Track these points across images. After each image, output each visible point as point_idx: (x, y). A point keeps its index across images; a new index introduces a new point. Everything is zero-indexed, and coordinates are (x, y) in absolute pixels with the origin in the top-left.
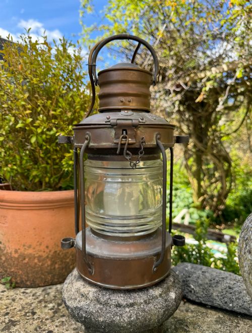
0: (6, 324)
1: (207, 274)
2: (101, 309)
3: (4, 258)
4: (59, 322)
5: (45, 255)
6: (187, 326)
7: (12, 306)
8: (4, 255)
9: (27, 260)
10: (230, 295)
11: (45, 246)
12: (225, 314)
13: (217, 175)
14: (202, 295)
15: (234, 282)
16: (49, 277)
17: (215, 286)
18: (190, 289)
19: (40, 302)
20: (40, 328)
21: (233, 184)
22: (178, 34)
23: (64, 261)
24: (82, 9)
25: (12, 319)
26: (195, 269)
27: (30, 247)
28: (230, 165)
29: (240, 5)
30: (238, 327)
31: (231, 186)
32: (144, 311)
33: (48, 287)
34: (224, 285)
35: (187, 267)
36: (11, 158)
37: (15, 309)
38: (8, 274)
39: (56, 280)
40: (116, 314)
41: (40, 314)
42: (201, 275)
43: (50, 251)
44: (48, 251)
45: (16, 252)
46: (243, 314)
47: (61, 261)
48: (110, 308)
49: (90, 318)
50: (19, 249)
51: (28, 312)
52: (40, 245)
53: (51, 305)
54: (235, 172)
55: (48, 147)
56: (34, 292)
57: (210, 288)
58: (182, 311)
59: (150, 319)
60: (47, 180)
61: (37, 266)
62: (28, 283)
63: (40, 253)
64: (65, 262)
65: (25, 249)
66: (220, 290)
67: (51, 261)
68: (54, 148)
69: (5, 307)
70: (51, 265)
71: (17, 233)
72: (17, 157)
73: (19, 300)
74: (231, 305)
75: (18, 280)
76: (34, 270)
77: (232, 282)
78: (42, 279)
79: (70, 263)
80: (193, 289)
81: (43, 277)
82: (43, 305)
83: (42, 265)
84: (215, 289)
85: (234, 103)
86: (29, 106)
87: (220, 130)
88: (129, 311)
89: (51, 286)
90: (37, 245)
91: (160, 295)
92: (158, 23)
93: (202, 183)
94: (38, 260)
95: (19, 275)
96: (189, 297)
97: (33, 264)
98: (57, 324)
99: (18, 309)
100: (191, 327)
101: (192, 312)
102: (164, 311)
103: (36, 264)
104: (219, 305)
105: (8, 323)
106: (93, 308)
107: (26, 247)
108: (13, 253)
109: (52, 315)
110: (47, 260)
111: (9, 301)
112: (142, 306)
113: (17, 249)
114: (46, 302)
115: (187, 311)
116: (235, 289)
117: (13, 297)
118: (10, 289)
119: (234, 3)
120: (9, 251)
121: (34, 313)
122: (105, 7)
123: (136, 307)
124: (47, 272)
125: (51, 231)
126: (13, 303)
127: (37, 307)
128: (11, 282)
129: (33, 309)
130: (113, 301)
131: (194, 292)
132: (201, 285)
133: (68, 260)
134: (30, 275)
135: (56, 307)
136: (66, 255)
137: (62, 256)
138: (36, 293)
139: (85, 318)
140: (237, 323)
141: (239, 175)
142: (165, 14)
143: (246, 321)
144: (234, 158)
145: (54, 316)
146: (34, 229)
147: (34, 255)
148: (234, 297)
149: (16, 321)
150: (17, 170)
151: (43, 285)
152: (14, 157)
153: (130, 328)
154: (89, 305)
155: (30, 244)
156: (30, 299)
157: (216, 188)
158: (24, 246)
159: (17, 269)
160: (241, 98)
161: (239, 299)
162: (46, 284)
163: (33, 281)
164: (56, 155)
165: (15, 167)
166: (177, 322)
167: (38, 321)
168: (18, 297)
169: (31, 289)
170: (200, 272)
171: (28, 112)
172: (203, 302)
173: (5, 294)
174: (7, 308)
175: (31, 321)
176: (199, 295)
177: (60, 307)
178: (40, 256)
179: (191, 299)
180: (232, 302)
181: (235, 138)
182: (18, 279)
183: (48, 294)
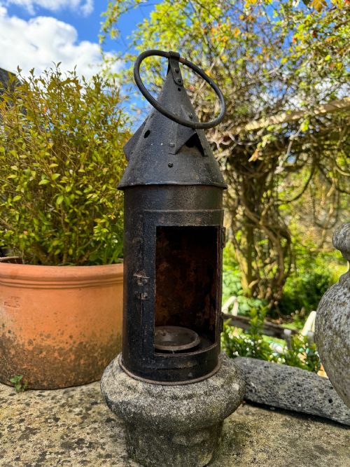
0: (23, 432)
1: (270, 370)
2: (154, 402)
3: (13, 352)
4: (90, 429)
5: (67, 347)
6: (248, 430)
7: (27, 412)
8: (13, 347)
9: (44, 353)
10: (299, 393)
11: (68, 336)
12: (293, 416)
13: (273, 253)
14: (265, 394)
15: (304, 378)
16: (72, 376)
17: (281, 384)
18: (250, 388)
19: (63, 406)
20: (67, 436)
21: (292, 265)
22: (227, 72)
23: (91, 355)
24: (102, 33)
25: (29, 426)
26: (255, 364)
27: (48, 336)
28: (289, 241)
29: (306, 41)
30: (309, 430)
31: (289, 269)
32: (204, 403)
33: (70, 389)
34: (291, 381)
35: (245, 361)
36: (27, 223)
37: (32, 414)
38: (18, 372)
39: (81, 380)
40: (172, 407)
41: (64, 419)
42: (263, 371)
43: (74, 343)
44: (72, 342)
45: (30, 343)
46: (314, 416)
47: (88, 356)
48: (165, 400)
49: (141, 414)
50: (34, 340)
51: (49, 418)
52: (62, 334)
53: (77, 410)
54: (295, 251)
55: (76, 210)
56: (53, 395)
57: (275, 386)
58: (242, 414)
59: (212, 413)
60: (71, 252)
61: (57, 361)
62: (45, 384)
63: (61, 345)
64: (92, 357)
65: (42, 339)
66: (287, 388)
67: (75, 355)
68: (83, 211)
69: (18, 413)
70: (76, 360)
71: (32, 319)
72: (35, 221)
73: (35, 405)
74: (300, 405)
75: (32, 380)
76: (53, 366)
77: (301, 379)
78: (63, 378)
79: (99, 359)
80: (254, 388)
81: (64, 375)
82: (68, 410)
83: (63, 360)
84: (281, 386)
85: (296, 163)
86: (54, 158)
87: (277, 196)
88: (188, 404)
89: (74, 388)
90: (58, 334)
91: (222, 386)
92: (201, 57)
93: (254, 264)
94: (59, 353)
95: (34, 373)
96: (249, 398)
97: (52, 359)
98: (89, 431)
99: (35, 415)
100: (253, 432)
101: (253, 415)
102: (228, 404)
103: (56, 358)
104: (286, 405)
105: (25, 431)
106: (144, 401)
107: (43, 337)
108: (26, 344)
109: (81, 421)
110: (71, 353)
111: (22, 406)
112: (202, 398)
113: (32, 339)
114: (71, 406)
115: (247, 414)
116: (304, 386)
117: (26, 401)
118: (21, 391)
119: (298, 39)
120: (21, 343)
121: (57, 420)
122: (133, 32)
123: (195, 399)
124: (69, 369)
125: (76, 317)
126: (27, 408)
127: (59, 412)
128: (22, 383)
129: (54, 415)
130: (169, 392)
131: (256, 391)
132: (264, 382)
133: (96, 355)
134: (48, 373)
135: (84, 411)
136: (93, 348)
137: (89, 349)
138: (56, 396)
139: (134, 413)
140: (307, 426)
141: (301, 255)
142: (210, 46)
143: (318, 423)
144: (294, 232)
145: (82, 422)
146: (55, 313)
147: (54, 347)
148: (303, 396)
149: (36, 429)
150: (34, 239)
151: (64, 386)
152: (31, 222)
153: (189, 423)
154: (138, 399)
155: (49, 333)
156: (49, 403)
157: (271, 270)
158: (41, 335)
159: (31, 366)
160: (304, 156)
161: (310, 398)
162: (68, 384)
163: (51, 381)
164: (85, 220)
165: (33, 235)
166: (236, 426)
167: (63, 428)
168: (33, 401)
169: (49, 392)
170: (262, 367)
171: (53, 165)
172: (266, 403)
173: (16, 397)
174: (21, 414)
175: (54, 428)
176: (261, 395)
177: (89, 412)
178: (62, 349)
179: (252, 400)
180: (301, 401)
181: (296, 207)
182: (32, 378)
183: (72, 397)
